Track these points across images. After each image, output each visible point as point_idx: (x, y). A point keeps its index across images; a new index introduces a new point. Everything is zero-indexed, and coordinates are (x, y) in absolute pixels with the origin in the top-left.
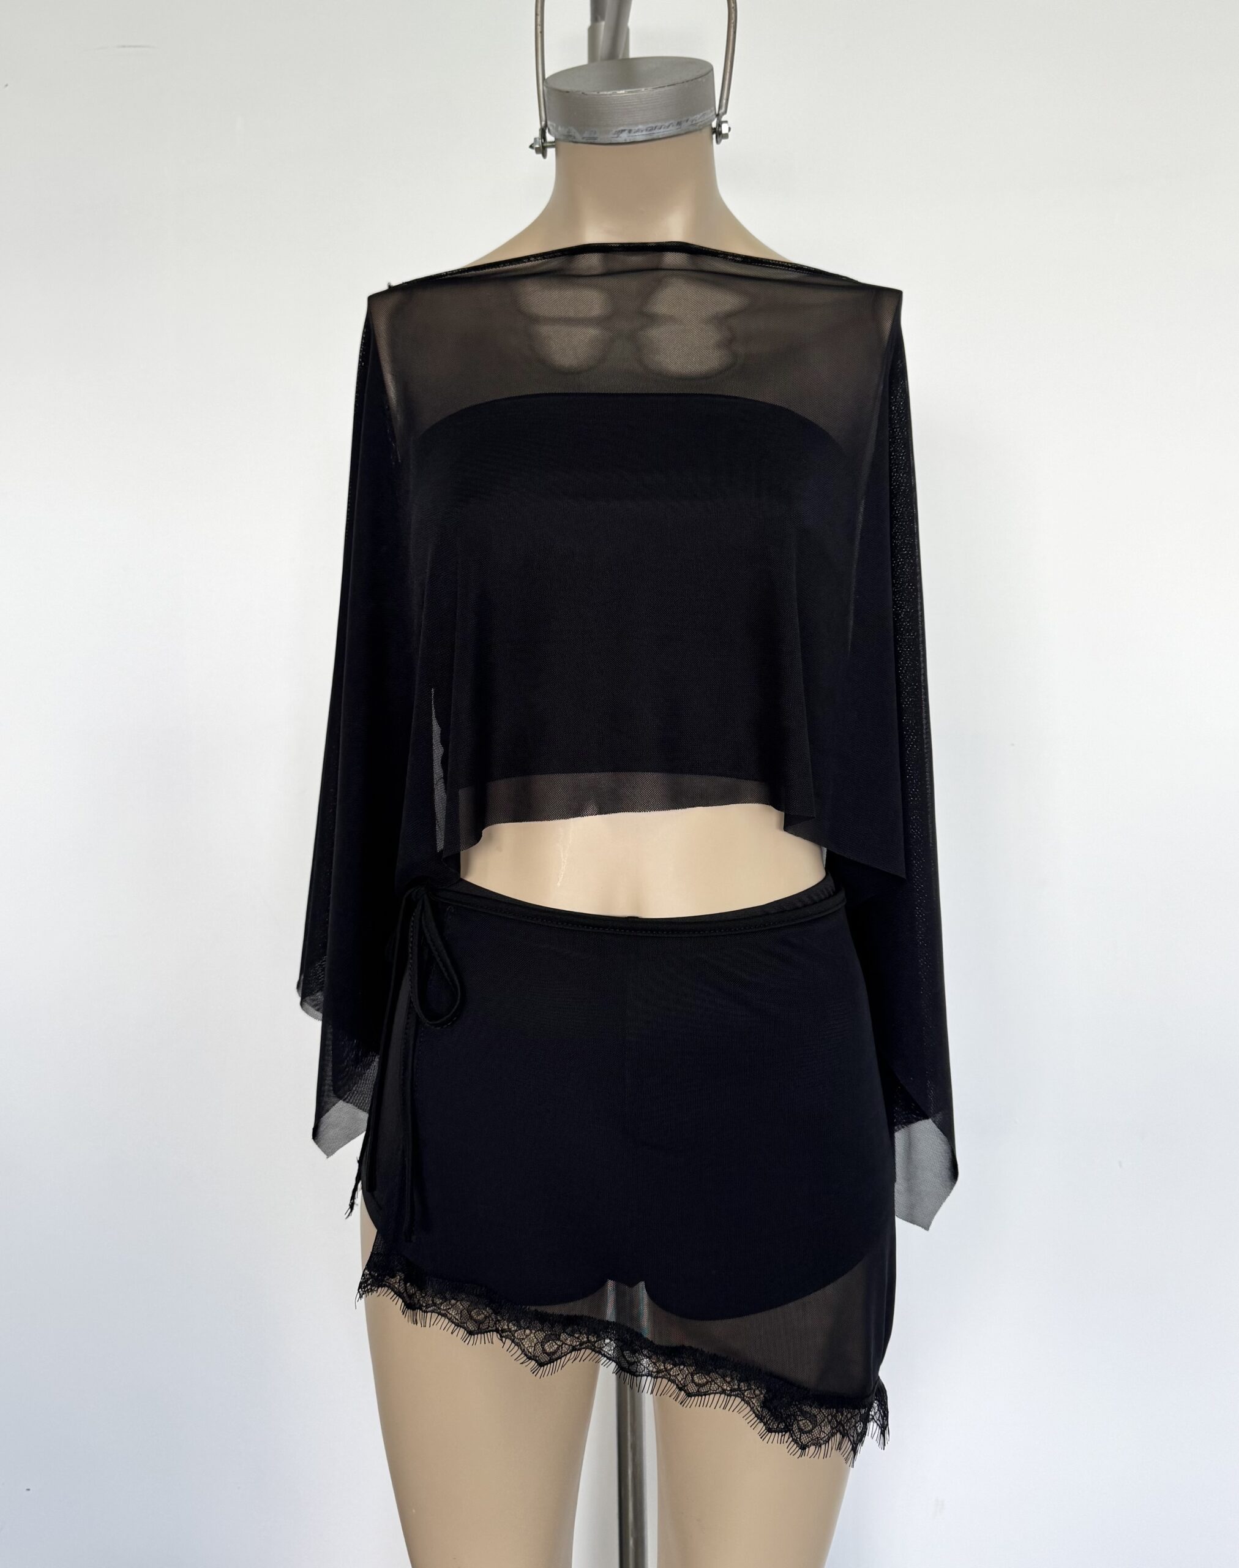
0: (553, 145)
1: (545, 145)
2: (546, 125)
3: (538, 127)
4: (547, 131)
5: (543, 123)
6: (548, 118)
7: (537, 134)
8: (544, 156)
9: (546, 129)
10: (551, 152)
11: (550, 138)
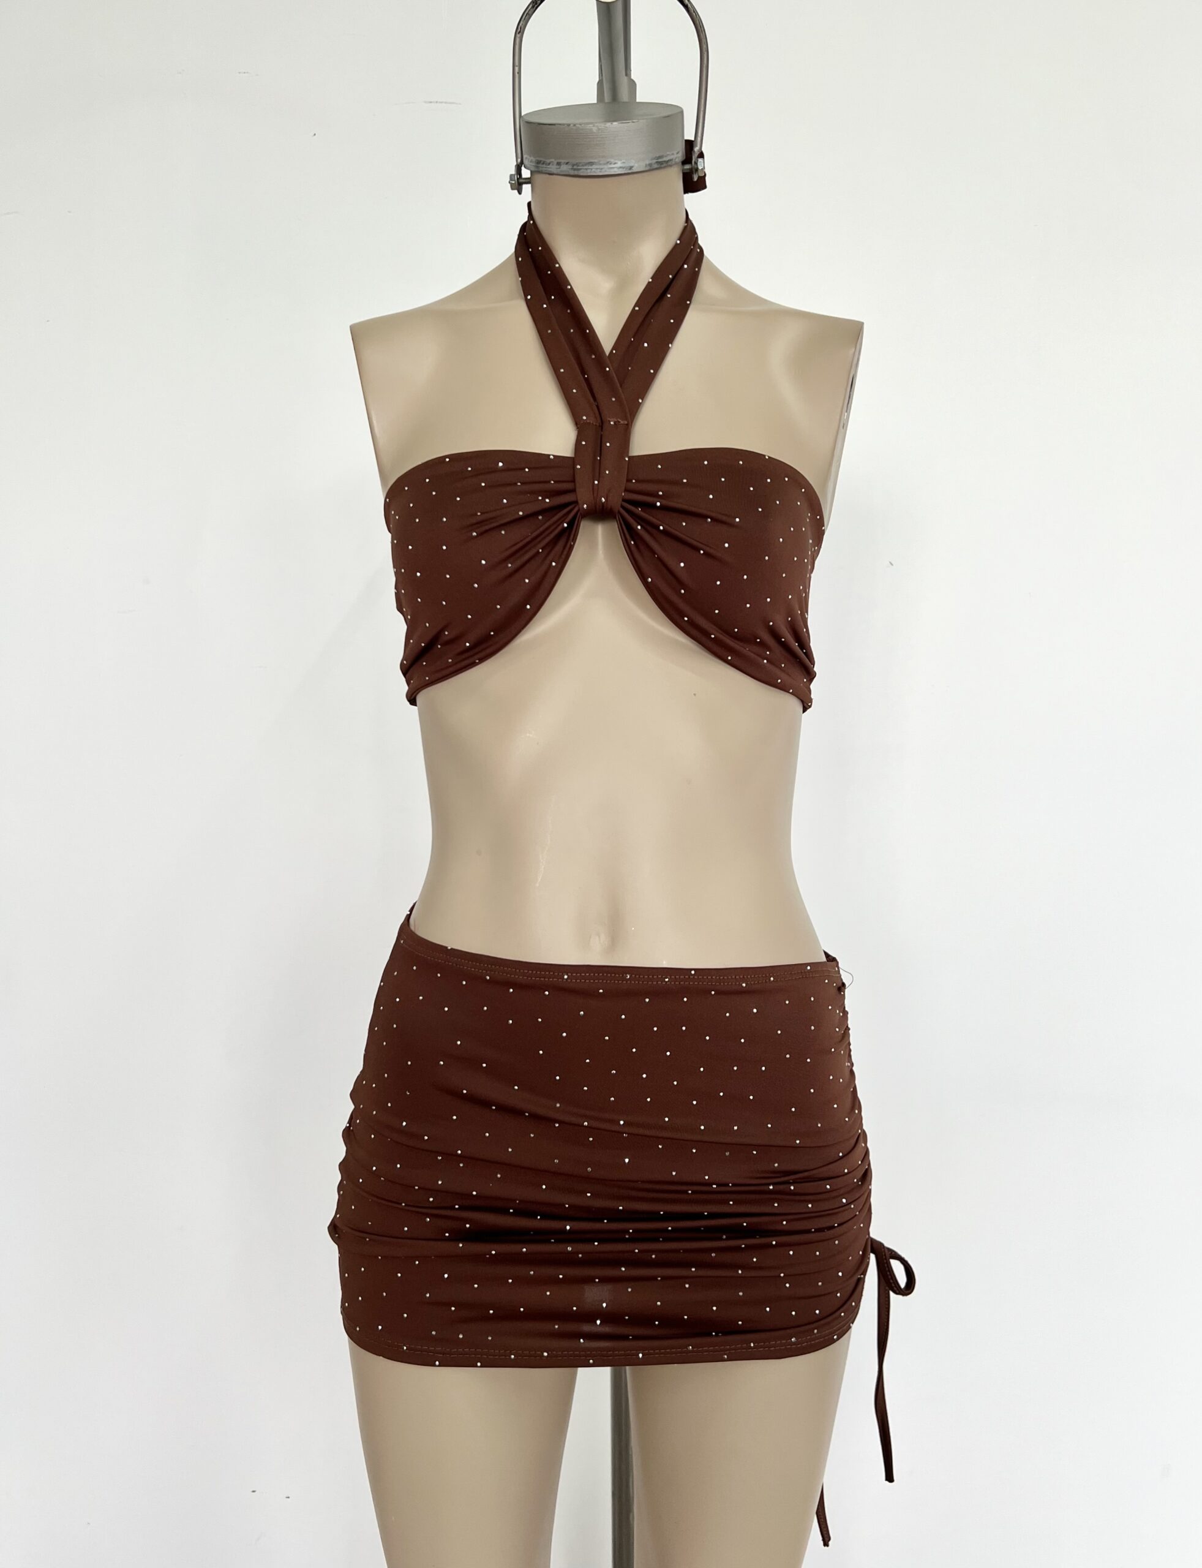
0: (528, 181)
1: (521, 181)
2: (522, 162)
3: (515, 164)
4: (523, 168)
5: (519, 160)
6: (525, 156)
7: (513, 172)
8: (520, 193)
9: (521, 166)
10: (526, 188)
11: (526, 173)
